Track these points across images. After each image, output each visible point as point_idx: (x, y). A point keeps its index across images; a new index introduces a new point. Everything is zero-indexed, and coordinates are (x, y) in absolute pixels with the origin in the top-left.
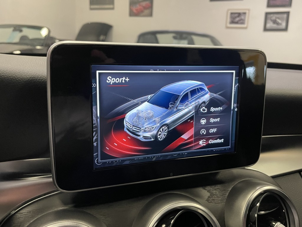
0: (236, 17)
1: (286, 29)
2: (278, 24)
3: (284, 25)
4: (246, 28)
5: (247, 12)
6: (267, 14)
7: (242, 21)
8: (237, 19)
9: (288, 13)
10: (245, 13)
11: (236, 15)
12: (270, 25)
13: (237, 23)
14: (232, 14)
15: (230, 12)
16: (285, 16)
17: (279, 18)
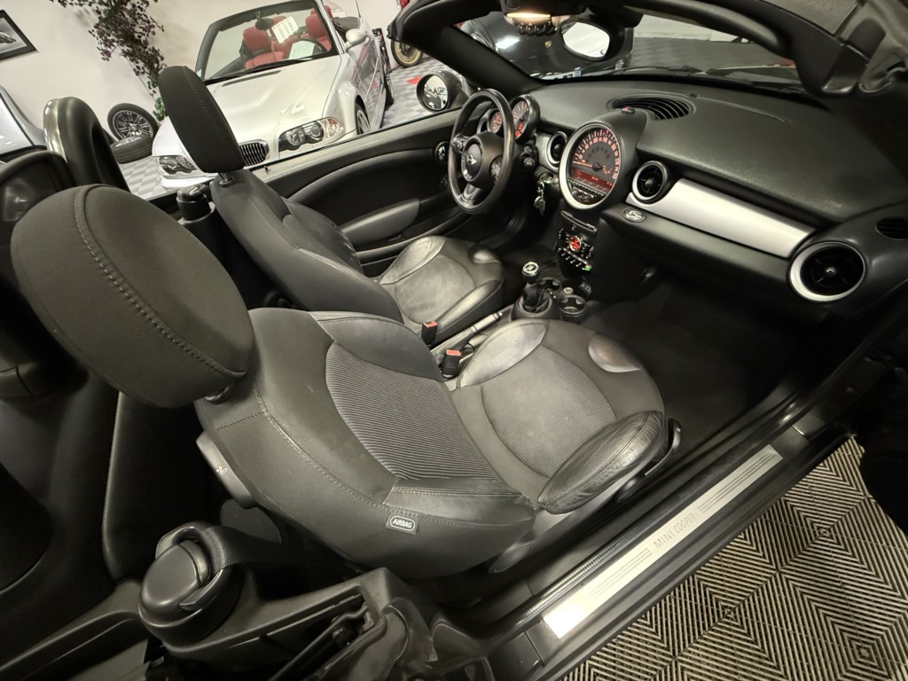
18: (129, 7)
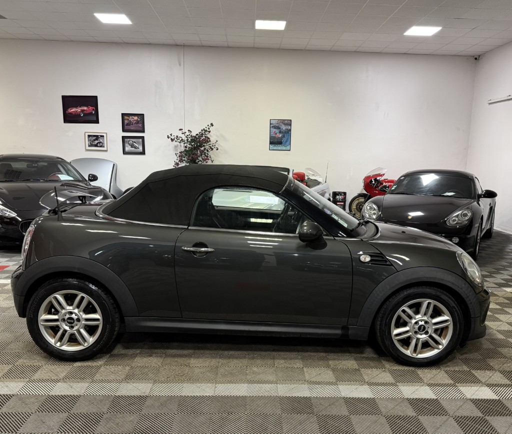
0: (95, 140)
1: (143, 153)
2: (135, 148)
3: (141, 149)
4: (106, 151)
5: (105, 135)
6: (124, 138)
7: (101, 144)
8: (96, 142)
9: (143, 138)
10: (103, 136)
11: (95, 138)
12: (128, 148)
13: (96, 146)
14: (89, 136)
15: (87, 134)
16: (141, 140)
17: (135, 142)
18: (202, 149)
